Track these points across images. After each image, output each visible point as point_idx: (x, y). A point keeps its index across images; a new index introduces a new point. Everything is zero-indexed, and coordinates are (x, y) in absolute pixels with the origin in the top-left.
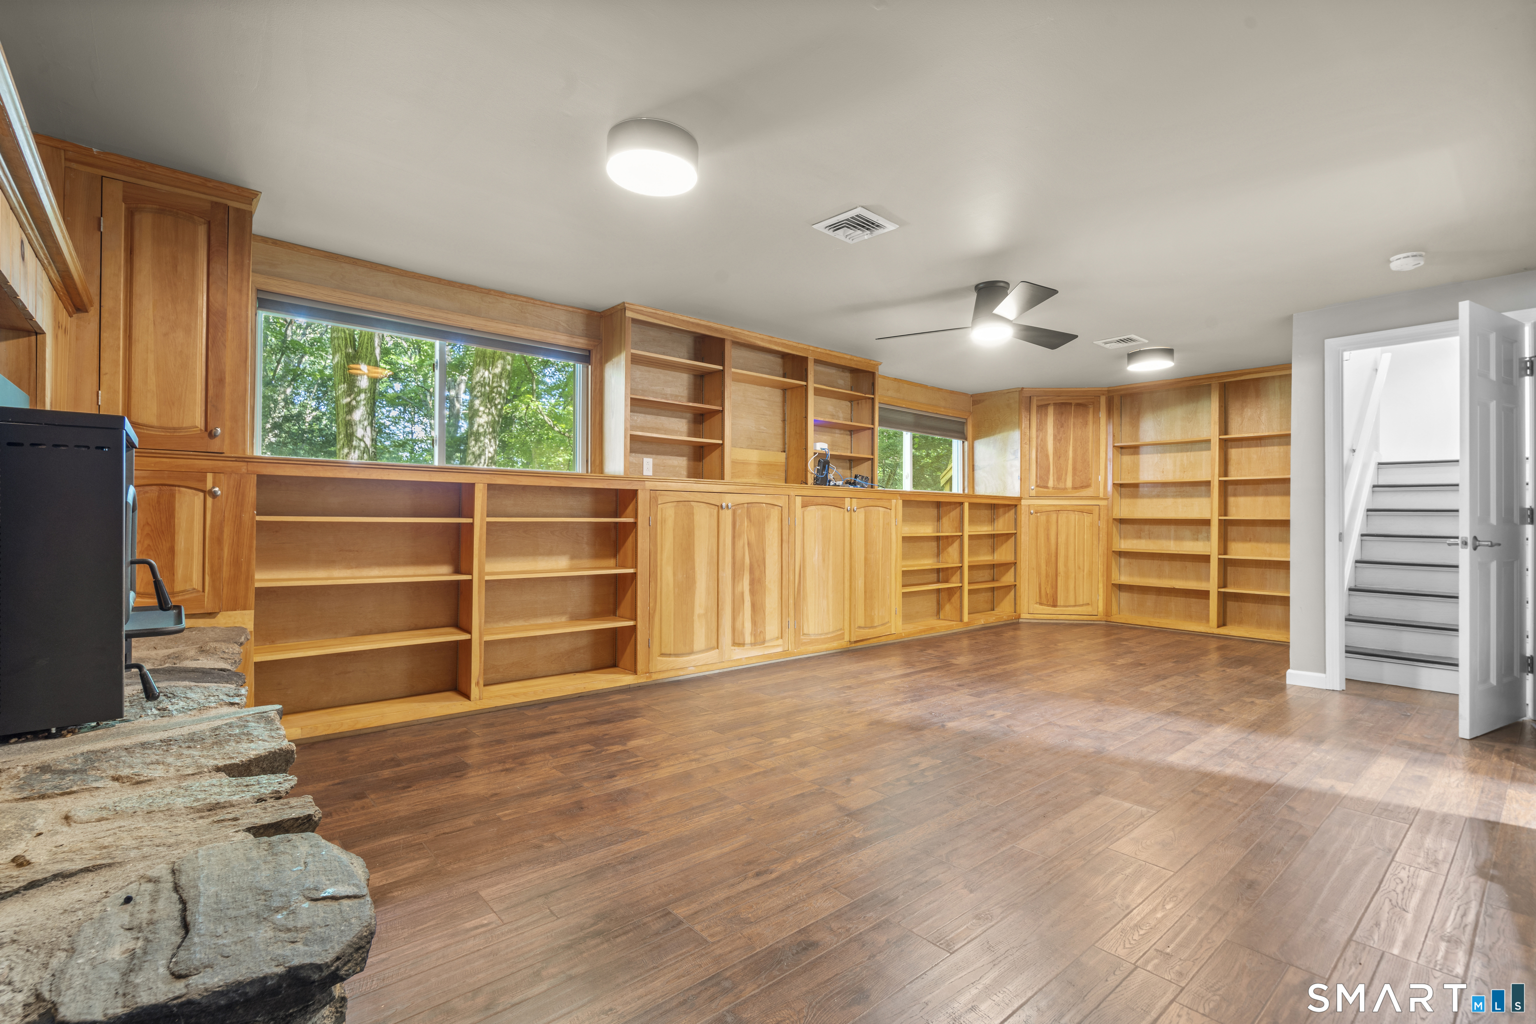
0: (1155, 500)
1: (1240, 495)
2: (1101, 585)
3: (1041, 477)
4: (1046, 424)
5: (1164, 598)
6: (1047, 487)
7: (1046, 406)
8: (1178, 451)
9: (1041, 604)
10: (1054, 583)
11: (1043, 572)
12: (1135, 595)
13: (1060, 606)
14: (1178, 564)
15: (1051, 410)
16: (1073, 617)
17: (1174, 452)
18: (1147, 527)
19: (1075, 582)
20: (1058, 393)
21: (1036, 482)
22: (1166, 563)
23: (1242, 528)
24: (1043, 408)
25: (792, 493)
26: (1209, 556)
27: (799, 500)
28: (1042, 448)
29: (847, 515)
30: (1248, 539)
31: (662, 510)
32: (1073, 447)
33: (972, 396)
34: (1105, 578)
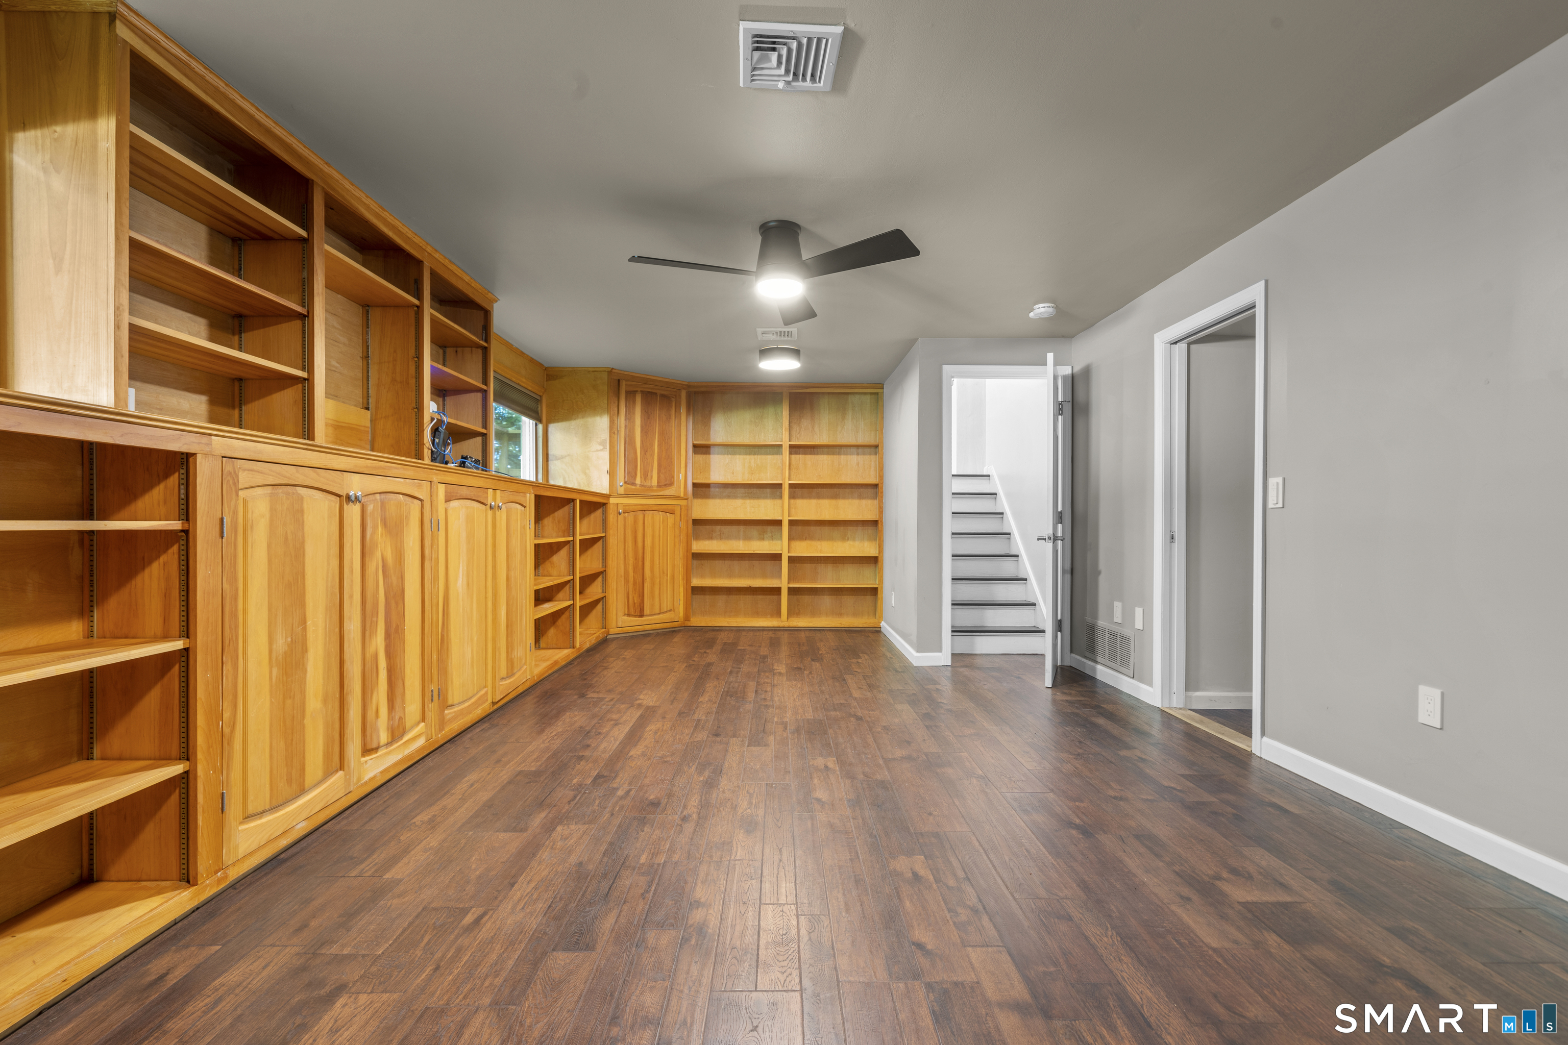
0: (726, 501)
1: (798, 498)
2: (682, 589)
3: (629, 473)
4: (634, 413)
5: (733, 598)
6: (634, 484)
7: (634, 392)
8: (746, 454)
9: (629, 615)
10: (641, 590)
11: (631, 580)
12: (707, 597)
13: (647, 615)
14: (746, 563)
15: (639, 398)
16: (658, 626)
17: (743, 454)
18: (718, 528)
19: (660, 588)
20: (646, 381)
21: (625, 478)
22: (736, 563)
23: (800, 528)
24: (631, 395)
25: (435, 479)
26: (781, 554)
27: (441, 489)
28: (629, 442)
29: (490, 513)
30: (804, 538)
31: (245, 502)
32: (658, 441)
33: (546, 369)
34: (685, 582)
